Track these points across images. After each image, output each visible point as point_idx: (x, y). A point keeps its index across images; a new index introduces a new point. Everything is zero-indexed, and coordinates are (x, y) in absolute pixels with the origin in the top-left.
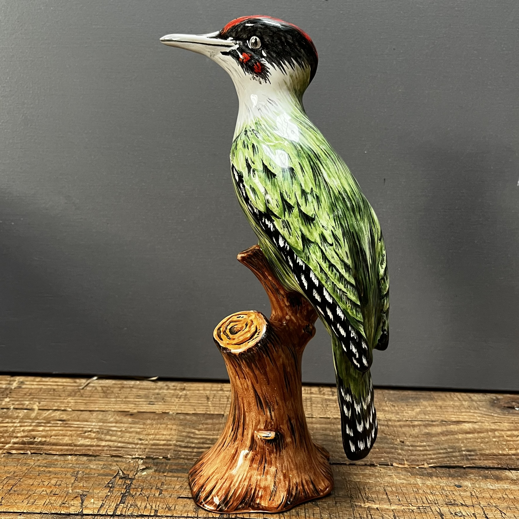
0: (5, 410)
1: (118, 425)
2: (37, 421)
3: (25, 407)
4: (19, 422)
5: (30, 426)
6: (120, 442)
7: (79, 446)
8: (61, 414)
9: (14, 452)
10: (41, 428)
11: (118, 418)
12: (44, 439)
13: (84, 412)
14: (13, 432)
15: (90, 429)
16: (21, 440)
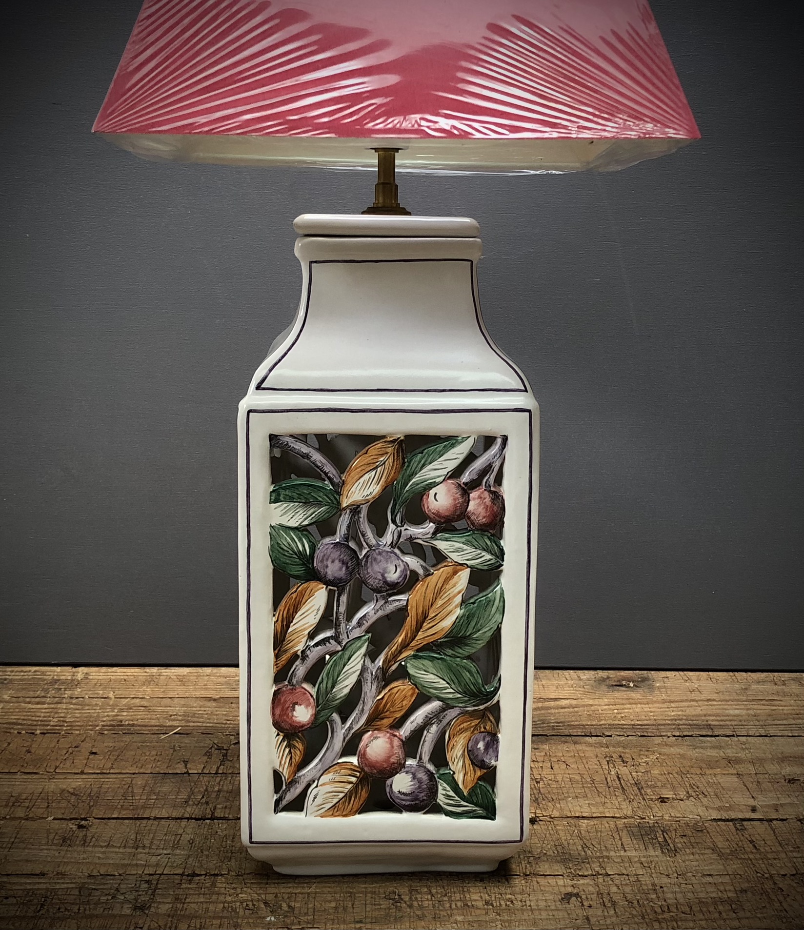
0: (81, 699)
1: (202, 709)
2: (118, 708)
3: (100, 696)
4: (100, 709)
5: (114, 712)
6: (208, 723)
7: (169, 727)
8: (142, 701)
9: (106, 732)
10: (125, 714)
11: (201, 703)
12: (131, 722)
13: (164, 699)
14: (98, 716)
15: (175, 713)
16: (109, 723)
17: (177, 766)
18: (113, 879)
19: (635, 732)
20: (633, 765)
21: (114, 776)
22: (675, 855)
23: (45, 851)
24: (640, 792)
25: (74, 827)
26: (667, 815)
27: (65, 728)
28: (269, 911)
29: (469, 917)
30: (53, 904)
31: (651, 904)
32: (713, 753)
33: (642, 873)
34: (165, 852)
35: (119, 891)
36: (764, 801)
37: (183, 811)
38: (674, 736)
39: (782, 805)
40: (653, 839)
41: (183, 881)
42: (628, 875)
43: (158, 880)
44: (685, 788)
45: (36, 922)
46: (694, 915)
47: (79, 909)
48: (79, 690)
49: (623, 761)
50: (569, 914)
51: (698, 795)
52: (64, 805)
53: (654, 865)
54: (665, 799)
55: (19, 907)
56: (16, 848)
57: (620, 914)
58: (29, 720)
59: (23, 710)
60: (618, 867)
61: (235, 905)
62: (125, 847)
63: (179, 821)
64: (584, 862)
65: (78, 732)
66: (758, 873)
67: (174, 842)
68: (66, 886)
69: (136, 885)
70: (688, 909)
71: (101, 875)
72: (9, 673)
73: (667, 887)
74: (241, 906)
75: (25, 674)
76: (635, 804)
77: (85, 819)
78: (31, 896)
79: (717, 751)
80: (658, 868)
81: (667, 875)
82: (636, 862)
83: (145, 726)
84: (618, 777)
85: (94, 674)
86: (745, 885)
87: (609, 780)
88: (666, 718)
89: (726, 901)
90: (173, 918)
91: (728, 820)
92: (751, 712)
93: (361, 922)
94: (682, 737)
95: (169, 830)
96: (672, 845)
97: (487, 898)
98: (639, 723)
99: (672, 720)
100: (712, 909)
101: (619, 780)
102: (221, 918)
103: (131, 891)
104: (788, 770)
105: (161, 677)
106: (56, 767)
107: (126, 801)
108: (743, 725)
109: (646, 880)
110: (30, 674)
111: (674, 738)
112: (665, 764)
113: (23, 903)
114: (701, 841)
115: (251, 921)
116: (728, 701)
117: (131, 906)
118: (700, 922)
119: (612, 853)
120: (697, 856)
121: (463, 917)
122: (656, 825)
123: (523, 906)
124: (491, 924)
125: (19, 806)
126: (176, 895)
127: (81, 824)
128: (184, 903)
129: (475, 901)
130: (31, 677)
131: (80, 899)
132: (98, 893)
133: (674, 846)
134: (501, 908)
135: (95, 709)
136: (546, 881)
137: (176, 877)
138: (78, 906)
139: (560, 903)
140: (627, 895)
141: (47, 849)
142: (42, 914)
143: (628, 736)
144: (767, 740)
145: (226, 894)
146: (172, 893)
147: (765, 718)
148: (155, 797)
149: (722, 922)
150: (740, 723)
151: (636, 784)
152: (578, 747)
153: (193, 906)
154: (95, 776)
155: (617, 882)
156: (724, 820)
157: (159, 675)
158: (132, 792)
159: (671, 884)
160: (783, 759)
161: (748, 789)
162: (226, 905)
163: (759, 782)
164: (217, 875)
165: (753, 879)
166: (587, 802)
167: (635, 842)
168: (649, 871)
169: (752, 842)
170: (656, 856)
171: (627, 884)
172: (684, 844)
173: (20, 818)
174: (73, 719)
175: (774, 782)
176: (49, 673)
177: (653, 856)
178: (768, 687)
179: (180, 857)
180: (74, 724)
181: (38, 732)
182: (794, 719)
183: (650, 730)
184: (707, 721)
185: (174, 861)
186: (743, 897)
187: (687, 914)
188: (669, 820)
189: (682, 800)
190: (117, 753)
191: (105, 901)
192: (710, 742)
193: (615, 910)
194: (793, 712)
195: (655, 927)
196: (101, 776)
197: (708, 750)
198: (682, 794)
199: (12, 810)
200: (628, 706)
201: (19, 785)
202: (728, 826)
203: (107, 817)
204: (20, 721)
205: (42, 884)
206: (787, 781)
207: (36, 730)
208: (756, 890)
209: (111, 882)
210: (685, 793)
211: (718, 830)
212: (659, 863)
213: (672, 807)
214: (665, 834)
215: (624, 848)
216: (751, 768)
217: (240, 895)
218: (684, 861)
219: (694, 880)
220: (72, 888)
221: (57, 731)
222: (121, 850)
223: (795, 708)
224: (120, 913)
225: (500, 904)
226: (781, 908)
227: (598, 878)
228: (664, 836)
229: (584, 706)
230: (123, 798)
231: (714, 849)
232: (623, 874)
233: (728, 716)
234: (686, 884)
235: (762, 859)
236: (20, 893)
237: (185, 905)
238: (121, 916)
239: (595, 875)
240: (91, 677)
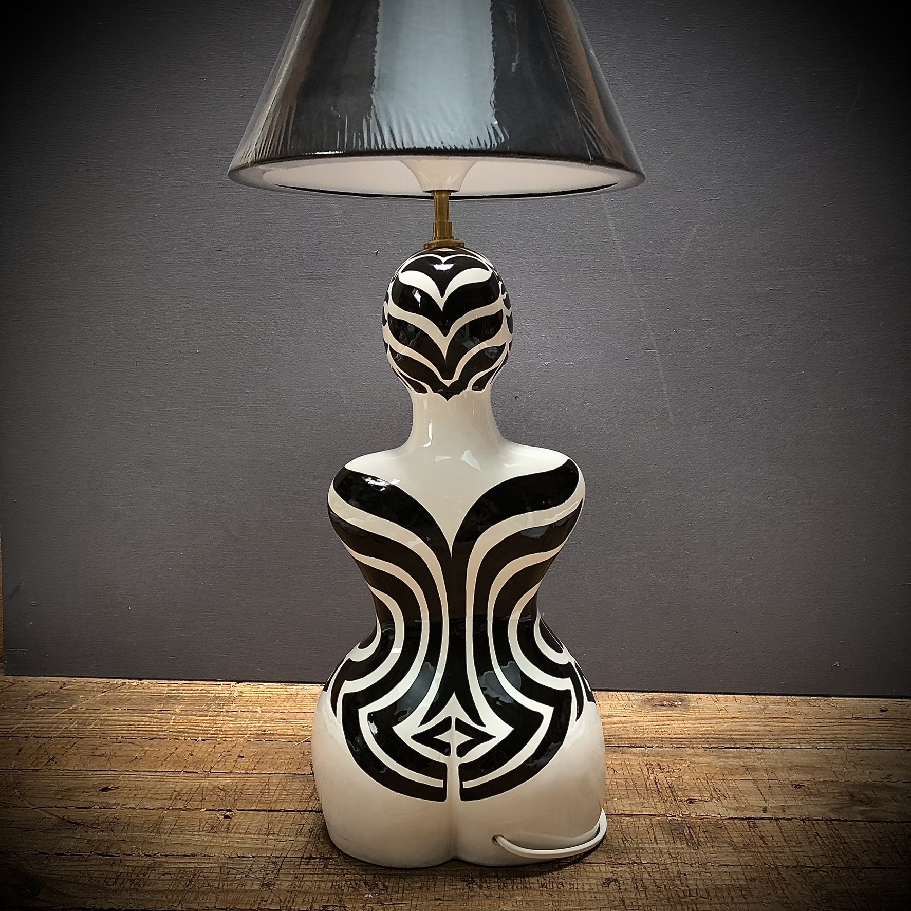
0: (235, 713)
2: (263, 720)
3: (250, 710)
4: (249, 721)
5: (259, 723)
7: (301, 736)
8: (282, 715)
9: (252, 740)
10: (268, 725)
12: (272, 732)
13: (299, 713)
14: (247, 727)
15: (306, 725)
16: (255, 732)
17: (305, 768)
18: (247, 861)
19: (671, 744)
20: (668, 772)
21: (256, 775)
22: (698, 848)
23: (197, 837)
24: (672, 793)
25: (221, 817)
26: (693, 814)
27: (220, 736)
28: (368, 890)
29: (527, 897)
30: (199, 880)
31: (676, 889)
32: (735, 762)
33: (670, 863)
34: (290, 839)
35: (251, 870)
36: (773, 803)
37: (307, 805)
38: (704, 748)
39: (788, 807)
40: (680, 833)
41: (302, 863)
42: (658, 864)
43: (283, 861)
44: (710, 791)
45: (185, 894)
46: (711, 899)
47: (219, 885)
48: (234, 705)
49: (660, 768)
50: (608, 896)
51: (720, 797)
52: (215, 799)
53: (680, 856)
54: (693, 801)
55: (172, 883)
56: (174, 834)
57: (649, 897)
58: (193, 729)
59: (190, 721)
60: (651, 857)
61: (341, 883)
62: (259, 834)
63: (302, 813)
64: (623, 853)
65: (230, 739)
66: (766, 864)
67: (298, 830)
68: (210, 865)
69: (265, 865)
70: (706, 894)
71: (239, 857)
72: (181, 691)
73: (689, 874)
74: (346, 885)
75: (194, 692)
76: (668, 804)
77: (230, 811)
78: (183, 873)
79: (738, 760)
80: (683, 859)
81: (690, 865)
82: (665, 853)
83: (283, 735)
84: (655, 781)
85: (247, 692)
86: (754, 875)
87: (648, 784)
88: (698, 733)
89: (738, 888)
90: (291, 894)
91: (743, 819)
92: (767, 728)
93: (440, 899)
94: (710, 748)
95: (295, 820)
96: (695, 839)
97: (543, 881)
98: (676, 736)
99: (702, 734)
100: (725, 894)
101: (656, 784)
102: (330, 894)
103: (260, 870)
104: (796, 777)
105: (298, 696)
106: (212, 768)
107: (263, 796)
108: (761, 739)
109: (673, 869)
110: (197, 692)
111: (703, 749)
112: (694, 771)
113: (176, 879)
114: (720, 836)
115: (353, 897)
116: (749, 718)
117: (259, 883)
118: (715, 906)
119: (647, 845)
120: (716, 849)
121: (521, 897)
122: (684, 822)
123: (571, 889)
124: (544, 904)
125: (180, 799)
126: (296, 874)
127: (226, 814)
128: (301, 882)
129: (533, 883)
130: (197, 695)
131: (220, 877)
132: (235, 872)
133: (698, 840)
134: (554, 890)
135: (245, 721)
136: (592, 868)
137: (297, 859)
138: (218, 883)
139: (601, 887)
140: (656, 881)
141: (198, 835)
142: (190, 889)
143: (666, 747)
144: (779, 752)
145: (335, 874)
146: (293, 873)
147: (778, 733)
148: (286, 794)
149: (733, 906)
150: (758, 737)
151: (670, 787)
152: (625, 756)
153: (309, 883)
154: (240, 776)
155: (649, 870)
156: (740, 818)
157: (297, 694)
158: (268, 789)
159: (693, 872)
160: (792, 768)
161: (761, 793)
162: (334, 883)
163: (770, 787)
164: (329, 858)
165: (761, 870)
166: (629, 802)
167: (665, 836)
168: (676, 861)
169: (761, 837)
170: (683, 848)
171: (657, 872)
172: (706, 839)
173: (181, 809)
174: (228, 729)
175: (783, 787)
176: (212, 692)
177: (679, 848)
178: (784, 707)
179: (302, 843)
180: (228, 733)
181: (200, 739)
182: (802, 734)
183: (684, 743)
184: (731, 735)
185: (296, 846)
186: (752, 885)
187: (705, 898)
188: (695, 818)
189: (706, 801)
190: (258, 757)
191: (239, 878)
192: (733, 753)
193: (646, 894)
194: (802, 728)
195: (678, 909)
196: (245, 775)
197: (730, 759)
198: (707, 796)
199: (174, 803)
200: (668, 722)
201: (182, 782)
202: (743, 823)
203: (246, 809)
204: (187, 730)
205: (192, 864)
206: (794, 786)
207: (199, 737)
208: (762, 879)
209: (246, 862)
210: (709, 795)
211: (734, 827)
212: (685, 854)
213: (698, 807)
214: (690, 829)
215: (656, 841)
216: (764, 774)
217: (346, 876)
218: (705, 853)
219: (712, 869)
220: (215, 867)
221: (214, 739)
222: (256, 837)
223: (803, 725)
224: (250, 888)
225: (553, 887)
226: (783, 895)
227: (633, 866)
228: (689, 831)
229: (631, 722)
230: (261, 794)
231: (731, 844)
232: (654, 863)
233: (748, 731)
234: (705, 872)
235: (769, 852)
236: (174, 870)
237: (302, 883)
238: (251, 891)
239: (632, 864)
240: (243, 695)
